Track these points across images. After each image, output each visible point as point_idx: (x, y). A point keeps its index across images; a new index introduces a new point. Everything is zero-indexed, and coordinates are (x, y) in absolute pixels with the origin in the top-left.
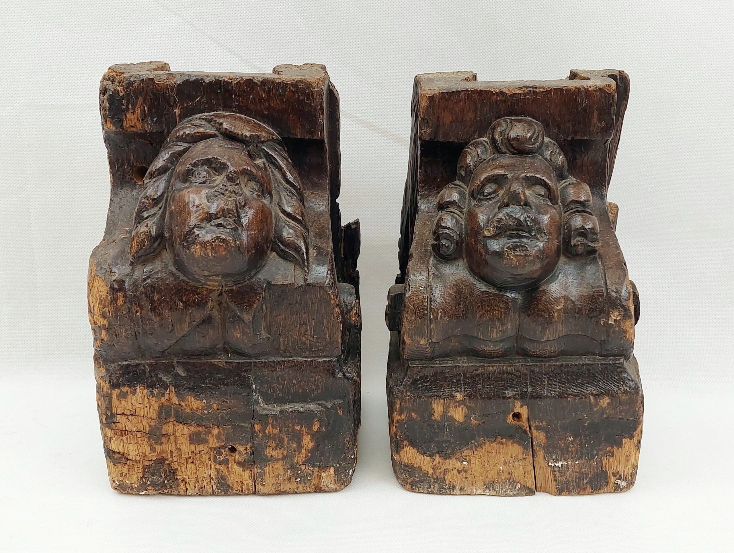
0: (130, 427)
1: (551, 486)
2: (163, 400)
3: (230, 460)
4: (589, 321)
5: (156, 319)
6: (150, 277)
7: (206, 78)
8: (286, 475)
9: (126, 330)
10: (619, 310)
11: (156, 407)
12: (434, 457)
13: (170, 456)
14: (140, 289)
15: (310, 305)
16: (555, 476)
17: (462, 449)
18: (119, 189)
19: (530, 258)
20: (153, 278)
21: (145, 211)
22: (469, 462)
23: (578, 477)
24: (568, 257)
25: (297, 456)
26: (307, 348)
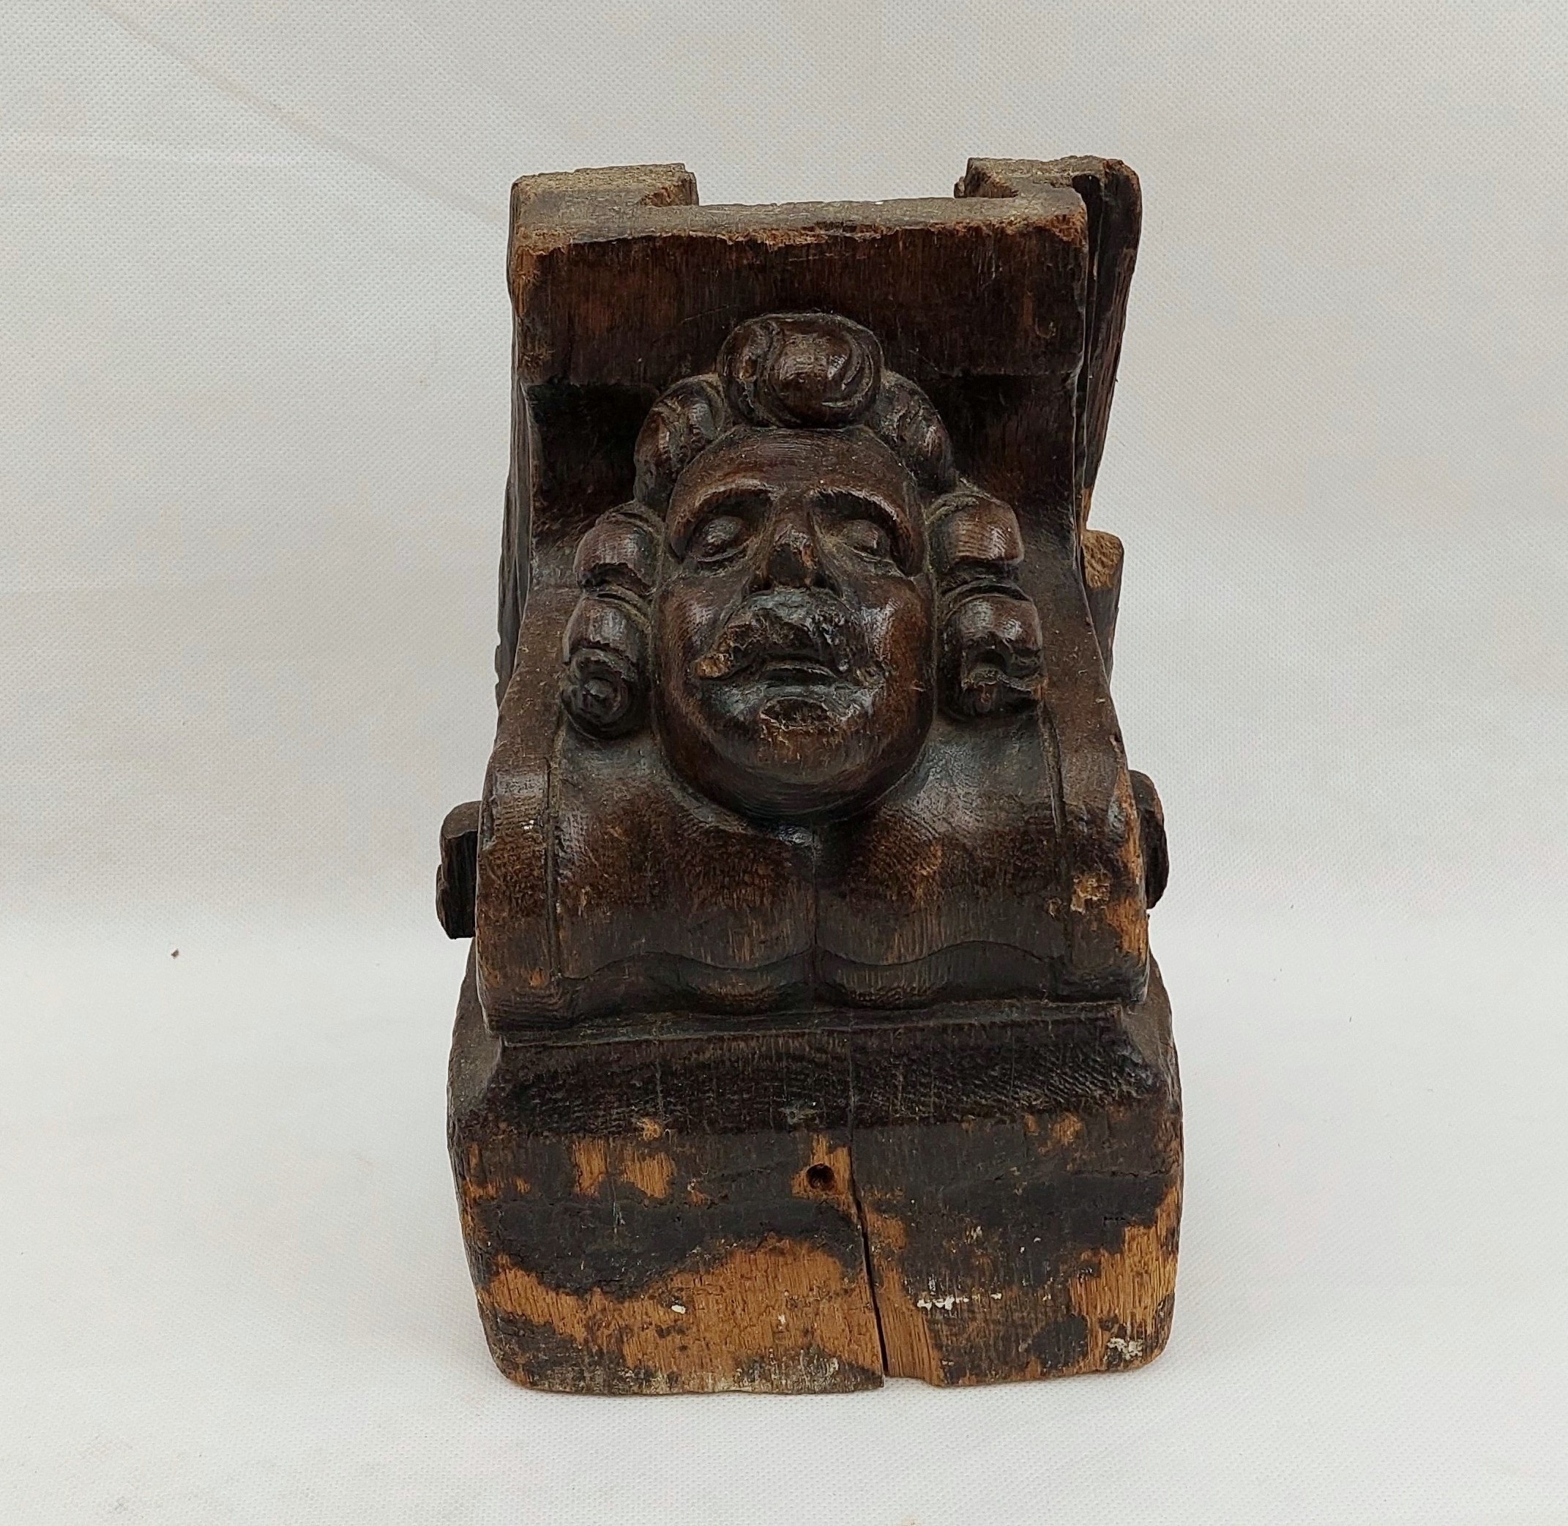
1: (926, 1361)
4: (1015, 904)
10: (1098, 875)
12: (588, 1296)
16: (936, 1335)
17: (667, 1270)
19: (835, 741)
22: (689, 1304)
23: (1001, 1334)
24: (952, 721)
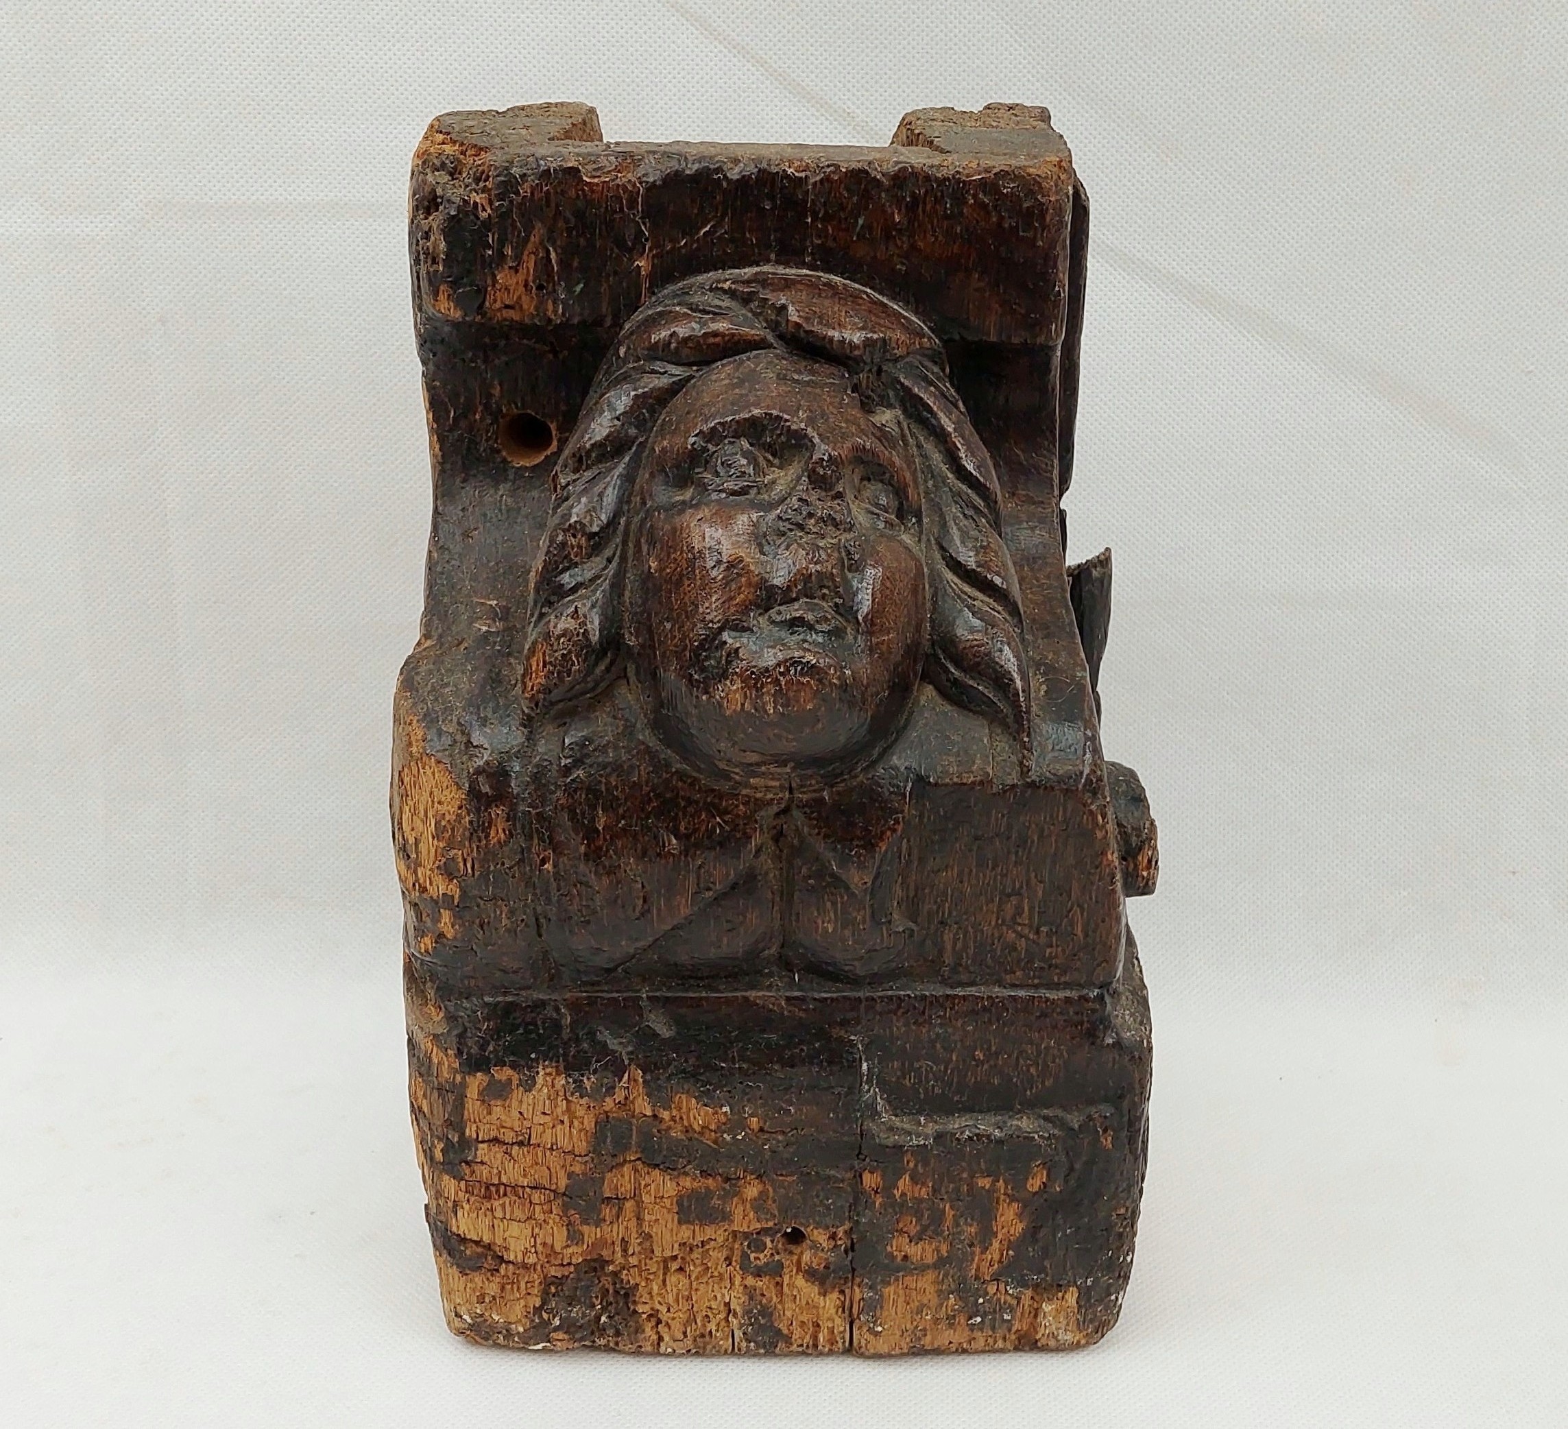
0: (512, 1174)
2: (609, 1103)
3: (786, 1263)
5: (600, 884)
6: (583, 763)
7: (731, 165)
8: (944, 1309)
9: (512, 912)
11: (589, 1123)
13: (619, 1255)
14: (554, 797)
15: (1033, 842)
18: (458, 480)
20: (591, 766)
21: (568, 568)
25: (977, 1258)
26: (1019, 961)
